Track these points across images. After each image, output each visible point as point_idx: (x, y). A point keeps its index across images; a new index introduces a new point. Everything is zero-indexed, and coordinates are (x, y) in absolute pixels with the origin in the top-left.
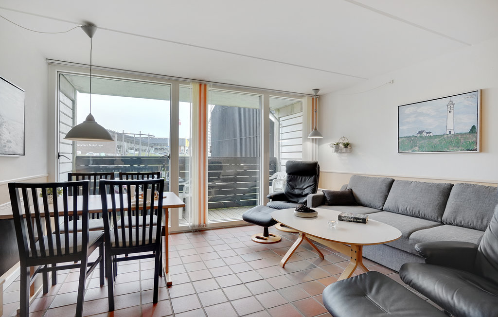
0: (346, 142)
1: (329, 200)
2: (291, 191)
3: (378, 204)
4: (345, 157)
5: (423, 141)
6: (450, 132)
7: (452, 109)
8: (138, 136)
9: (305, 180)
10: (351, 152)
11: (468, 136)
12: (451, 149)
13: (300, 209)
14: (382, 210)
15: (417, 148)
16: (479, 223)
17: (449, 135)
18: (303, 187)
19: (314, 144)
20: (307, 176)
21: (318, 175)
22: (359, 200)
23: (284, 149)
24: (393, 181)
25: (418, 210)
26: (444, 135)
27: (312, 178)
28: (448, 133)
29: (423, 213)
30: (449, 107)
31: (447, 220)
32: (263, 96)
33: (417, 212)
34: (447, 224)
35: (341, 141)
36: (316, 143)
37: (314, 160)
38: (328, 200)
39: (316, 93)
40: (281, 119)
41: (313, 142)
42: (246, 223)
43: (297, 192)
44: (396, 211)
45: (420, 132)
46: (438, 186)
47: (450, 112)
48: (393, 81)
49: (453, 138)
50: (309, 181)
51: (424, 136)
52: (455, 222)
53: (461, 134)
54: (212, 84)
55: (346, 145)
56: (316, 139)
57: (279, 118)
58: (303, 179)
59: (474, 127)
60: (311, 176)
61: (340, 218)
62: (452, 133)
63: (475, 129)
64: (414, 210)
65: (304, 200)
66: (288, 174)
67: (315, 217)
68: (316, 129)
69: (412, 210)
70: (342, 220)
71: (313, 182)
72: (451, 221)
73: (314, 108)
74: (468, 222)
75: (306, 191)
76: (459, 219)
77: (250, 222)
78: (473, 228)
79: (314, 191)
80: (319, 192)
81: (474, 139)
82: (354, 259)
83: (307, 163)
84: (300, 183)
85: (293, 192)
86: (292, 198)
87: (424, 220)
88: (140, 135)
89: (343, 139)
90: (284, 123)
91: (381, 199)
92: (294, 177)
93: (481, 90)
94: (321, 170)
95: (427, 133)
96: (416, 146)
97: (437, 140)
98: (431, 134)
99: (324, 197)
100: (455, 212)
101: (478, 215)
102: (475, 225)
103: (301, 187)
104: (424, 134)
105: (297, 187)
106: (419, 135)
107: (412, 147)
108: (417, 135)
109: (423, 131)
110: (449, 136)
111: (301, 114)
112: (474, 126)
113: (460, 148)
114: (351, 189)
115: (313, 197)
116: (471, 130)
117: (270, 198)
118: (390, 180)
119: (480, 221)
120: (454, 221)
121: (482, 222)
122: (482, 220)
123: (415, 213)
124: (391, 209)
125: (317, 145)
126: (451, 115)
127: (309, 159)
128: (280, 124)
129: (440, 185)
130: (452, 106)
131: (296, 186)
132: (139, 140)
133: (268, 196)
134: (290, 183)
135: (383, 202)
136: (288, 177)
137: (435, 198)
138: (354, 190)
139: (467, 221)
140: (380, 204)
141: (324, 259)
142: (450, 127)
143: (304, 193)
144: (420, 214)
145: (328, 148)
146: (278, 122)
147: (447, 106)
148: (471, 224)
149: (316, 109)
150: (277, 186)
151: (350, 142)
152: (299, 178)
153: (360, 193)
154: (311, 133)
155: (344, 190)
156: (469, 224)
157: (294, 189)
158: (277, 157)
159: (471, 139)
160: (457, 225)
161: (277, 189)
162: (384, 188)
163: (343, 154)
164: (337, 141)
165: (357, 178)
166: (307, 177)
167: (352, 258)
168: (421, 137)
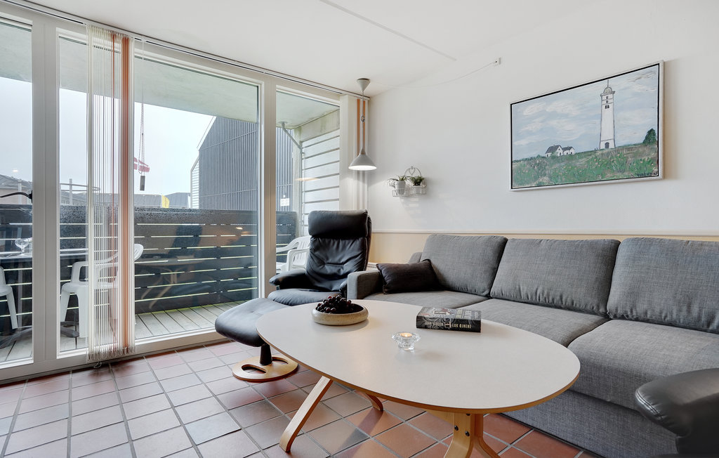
0: (416, 175)
1: (389, 283)
2: (318, 269)
3: (481, 285)
4: (415, 203)
5: (557, 165)
6: (607, 145)
7: (610, 101)
8: (67, 188)
9: (344, 247)
10: (426, 194)
11: (641, 150)
12: (609, 175)
13: (327, 305)
14: (488, 297)
15: (545, 179)
16: (684, 313)
17: (607, 151)
18: (340, 260)
19: (361, 183)
20: (349, 239)
21: (369, 237)
22: (444, 280)
23: (308, 197)
24: (505, 241)
25: (559, 294)
26: (595, 151)
27: (358, 243)
28: (603, 146)
29: (569, 299)
30: (604, 98)
31: (617, 310)
32: (263, 86)
33: (558, 298)
34: (615, 317)
35: (408, 174)
36: (364, 181)
37: (361, 209)
38: (388, 281)
39: (364, 88)
40: (304, 144)
41: (358, 179)
42: (222, 337)
43: (329, 269)
44: (517, 298)
45: (552, 149)
46: (592, 245)
47: (607, 107)
48: (500, 59)
49: (612, 157)
50: (352, 248)
51: (559, 155)
52: (634, 314)
53: (628, 148)
54: (144, 40)
55: (418, 182)
56: (364, 172)
57: (301, 142)
58: (341, 244)
59: (651, 132)
60: (355, 238)
61: (421, 323)
62: (612, 146)
63: (654, 135)
64: (552, 293)
65: (342, 285)
66: (313, 236)
67: (363, 322)
68: (363, 153)
69: (548, 295)
70: (426, 327)
71: (359, 250)
72: (626, 312)
73: (361, 115)
74: (661, 313)
75: (347, 267)
76: (641, 308)
77: (228, 335)
78: (671, 324)
79: (362, 266)
80: (371, 269)
81: (653, 154)
82: (462, 431)
83: (347, 213)
84: (334, 252)
85: (323, 271)
86: (319, 282)
87: (571, 313)
88: (71, 185)
89: (412, 171)
90: (309, 152)
91: (487, 276)
92: (324, 242)
93: (664, 63)
94: (374, 229)
95: (564, 149)
96: (545, 175)
97: (583, 161)
98: (572, 151)
99: (379, 277)
100: (633, 294)
101: (679, 297)
102: (674, 316)
103: (336, 260)
104: (559, 152)
105: (330, 261)
106: (549, 154)
107: (536, 178)
108: (546, 155)
109: (558, 146)
110: (604, 152)
111: (338, 132)
112: (652, 130)
113: (626, 173)
114: (429, 260)
115: (360, 279)
116: (647, 138)
117: (276, 282)
118: (499, 240)
119: (685, 308)
120: (632, 312)
121: (689, 311)
122: (689, 307)
123: (553, 300)
124: (506, 293)
125: (366, 185)
126: (608, 113)
127: (353, 208)
128: (302, 153)
129: (597, 242)
130: (610, 96)
131: (328, 259)
132: (68, 194)
133: (273, 279)
134: (317, 253)
135: (489, 281)
136: (313, 243)
137: (590, 269)
138: (434, 262)
139: (657, 310)
140: (485, 285)
141: (382, 410)
142: (607, 135)
143: (342, 272)
144: (563, 300)
145: (385, 189)
146: (299, 150)
147: (601, 96)
148: (666, 317)
149: (364, 116)
150: (296, 263)
151: (423, 176)
152: (334, 243)
153: (446, 267)
154: (355, 159)
155: (415, 262)
156: (663, 315)
157: (324, 264)
158: (298, 212)
159: (648, 154)
160: (637, 320)
161: (295, 267)
162: (490, 254)
163: (413, 199)
164: (401, 174)
165: (439, 240)
166: (347, 241)
167: (457, 428)
168: (553, 157)
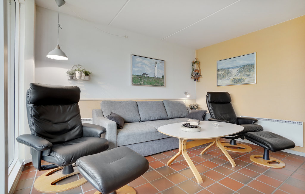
4: (81, 84)
5: (145, 79)
10: (89, 80)
11: (161, 79)
12: (156, 84)
15: (142, 83)
17: (156, 78)
24: (136, 102)
26: (153, 77)
28: (155, 77)
30: (155, 64)
31: (170, 117)
45: (144, 74)
47: (156, 67)
52: (173, 117)
62: (157, 77)
76: (174, 115)
95: (147, 75)
96: (142, 81)
97: (151, 79)
98: (149, 76)
101: (177, 112)
103: (61, 119)
104: (146, 75)
107: (140, 82)
108: (142, 75)
109: (145, 74)
112: (163, 75)
113: (159, 85)
116: (162, 77)
142: (156, 74)
148: (177, 116)
159: (163, 81)
163: (79, 82)
168: (144, 76)
